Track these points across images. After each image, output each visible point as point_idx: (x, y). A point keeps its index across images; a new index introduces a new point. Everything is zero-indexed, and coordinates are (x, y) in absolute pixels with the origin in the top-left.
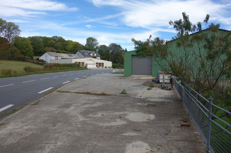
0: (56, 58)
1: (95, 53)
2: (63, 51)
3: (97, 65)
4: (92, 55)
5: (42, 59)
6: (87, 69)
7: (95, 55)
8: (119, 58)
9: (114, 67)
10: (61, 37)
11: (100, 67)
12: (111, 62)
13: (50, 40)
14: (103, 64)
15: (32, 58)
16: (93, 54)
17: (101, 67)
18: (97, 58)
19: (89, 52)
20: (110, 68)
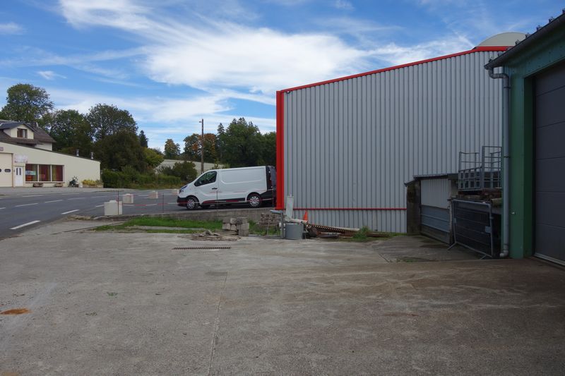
1: (31, 127)
3: (33, 173)
4: (13, 134)
7: (30, 136)
9: (107, 181)
11: (46, 185)
12: (98, 164)
14: (59, 169)
16: (20, 131)
17: (48, 185)
20: (92, 185)
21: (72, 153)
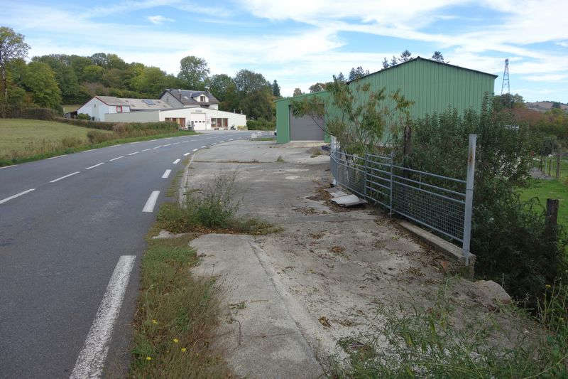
0: (119, 109)
1: (206, 94)
2: (125, 91)
3: (214, 123)
4: (198, 99)
5: (85, 113)
6: (194, 132)
7: (207, 100)
8: (261, 105)
9: (250, 126)
10: (115, 56)
12: (245, 116)
13: (89, 64)
14: (226, 120)
15: (61, 112)
16: (202, 97)
17: (221, 129)
18: (212, 106)
19: (192, 92)
20: (242, 129)
21: (232, 111)
